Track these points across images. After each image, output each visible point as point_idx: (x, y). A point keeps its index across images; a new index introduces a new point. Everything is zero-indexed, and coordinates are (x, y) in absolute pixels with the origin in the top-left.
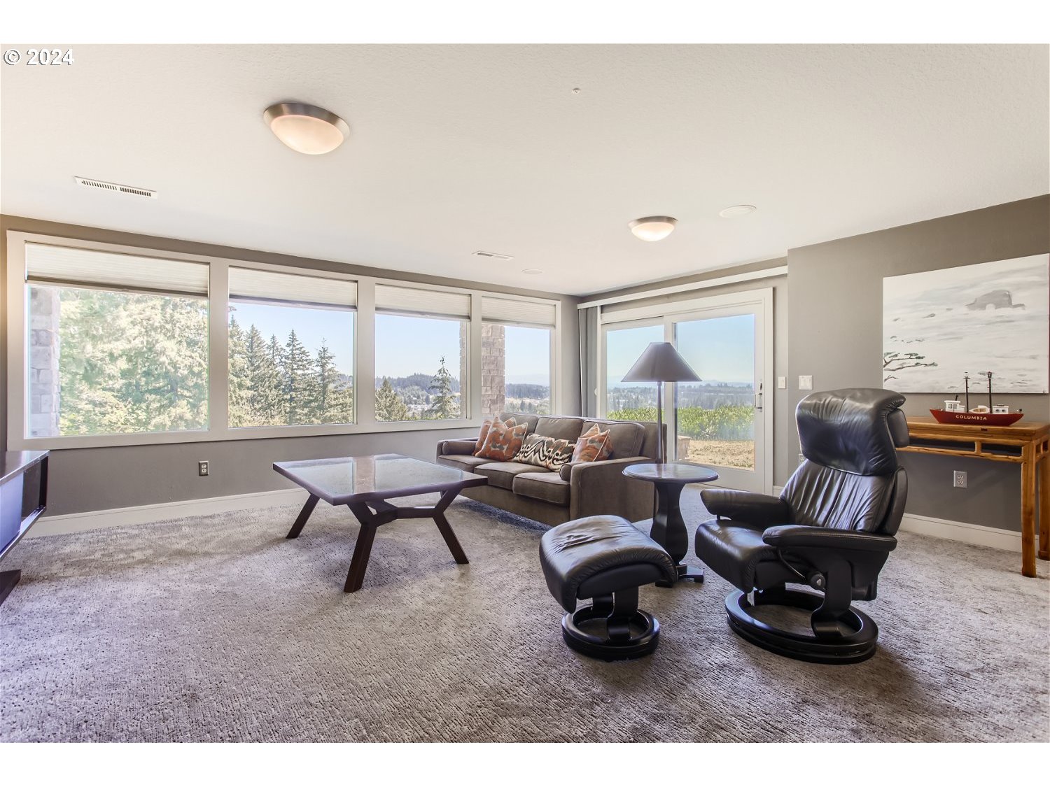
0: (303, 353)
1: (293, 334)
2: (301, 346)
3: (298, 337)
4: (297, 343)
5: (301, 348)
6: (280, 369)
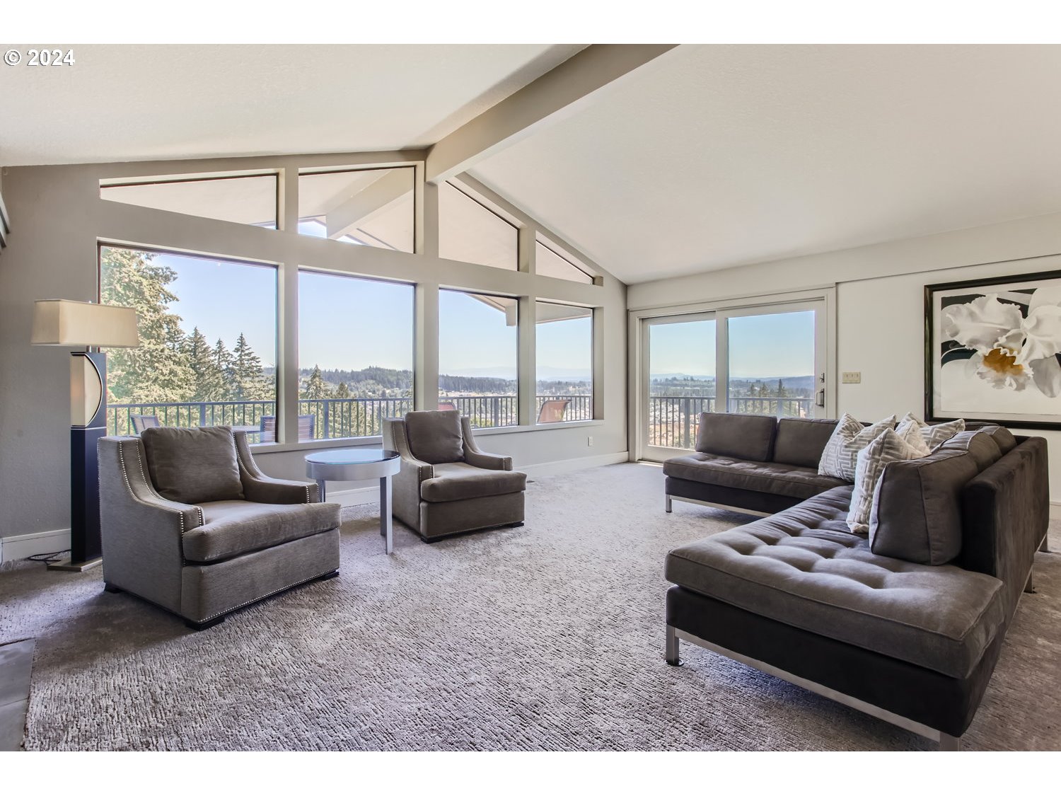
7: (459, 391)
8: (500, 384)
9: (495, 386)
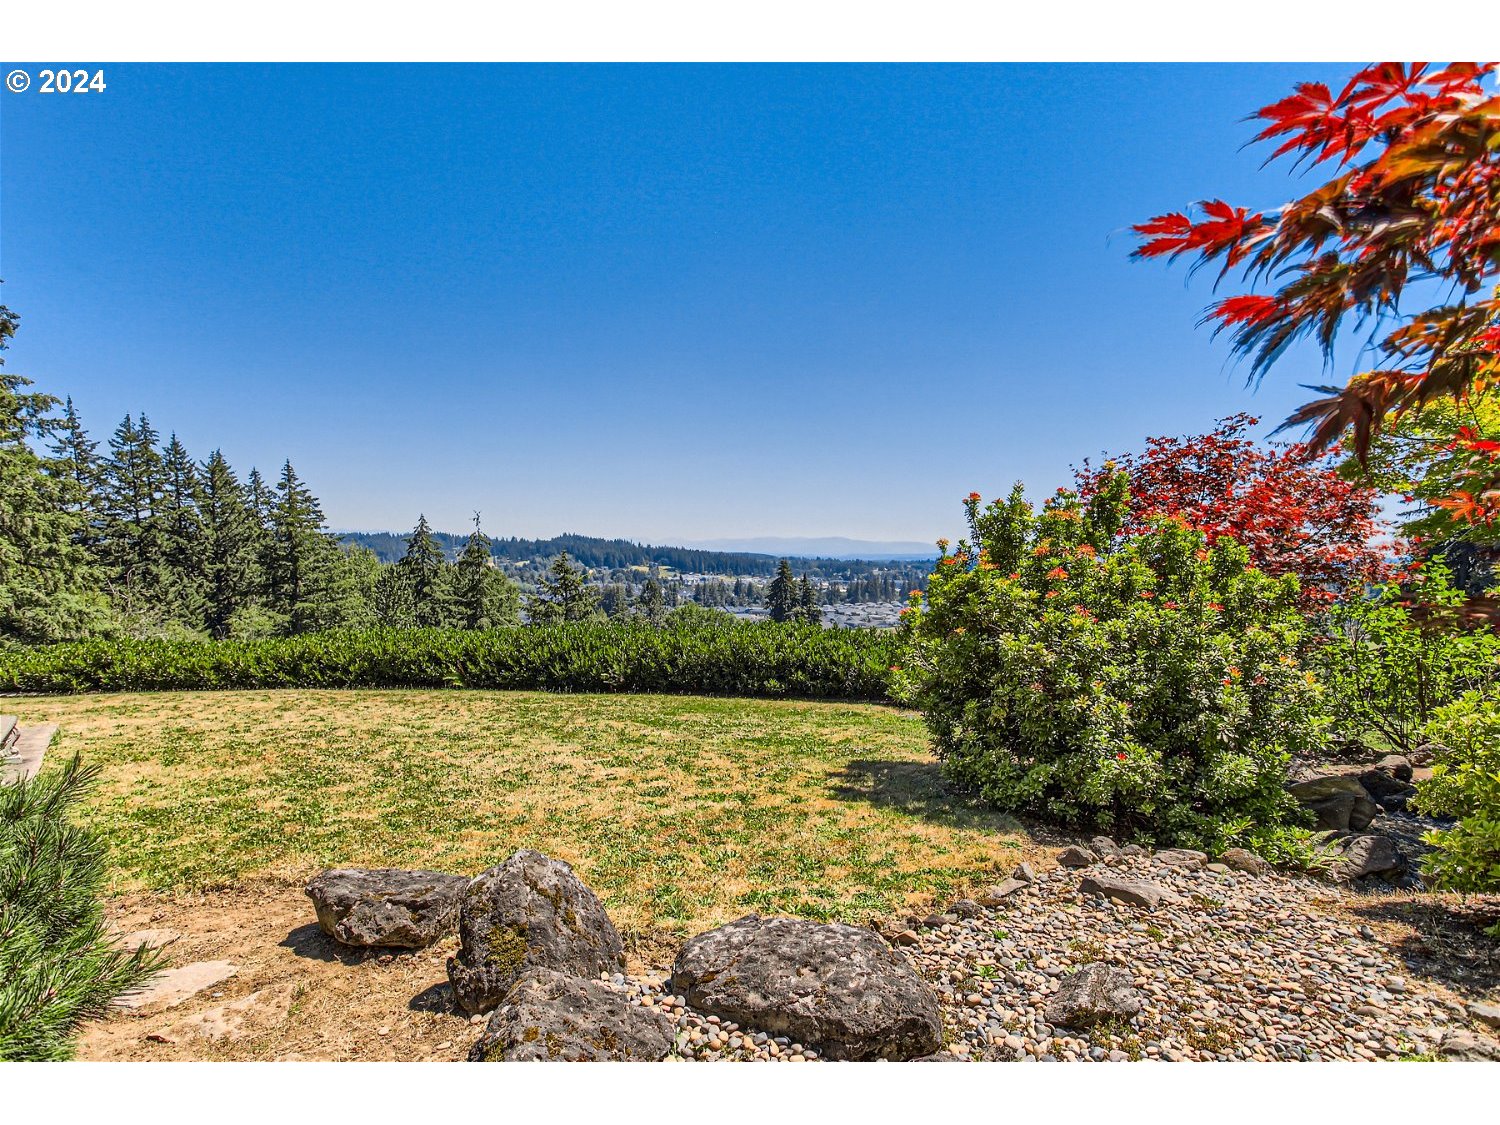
0: (308, 499)
1: (288, 468)
2: (304, 488)
3: (297, 472)
4: (297, 483)
5: (305, 492)
6: (269, 525)
7: (700, 572)
8: (764, 564)
9: (757, 566)
